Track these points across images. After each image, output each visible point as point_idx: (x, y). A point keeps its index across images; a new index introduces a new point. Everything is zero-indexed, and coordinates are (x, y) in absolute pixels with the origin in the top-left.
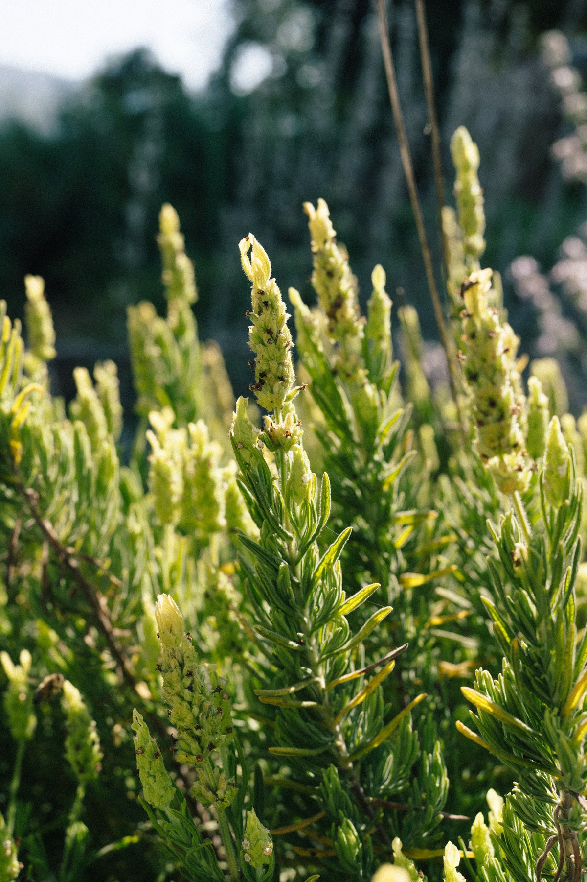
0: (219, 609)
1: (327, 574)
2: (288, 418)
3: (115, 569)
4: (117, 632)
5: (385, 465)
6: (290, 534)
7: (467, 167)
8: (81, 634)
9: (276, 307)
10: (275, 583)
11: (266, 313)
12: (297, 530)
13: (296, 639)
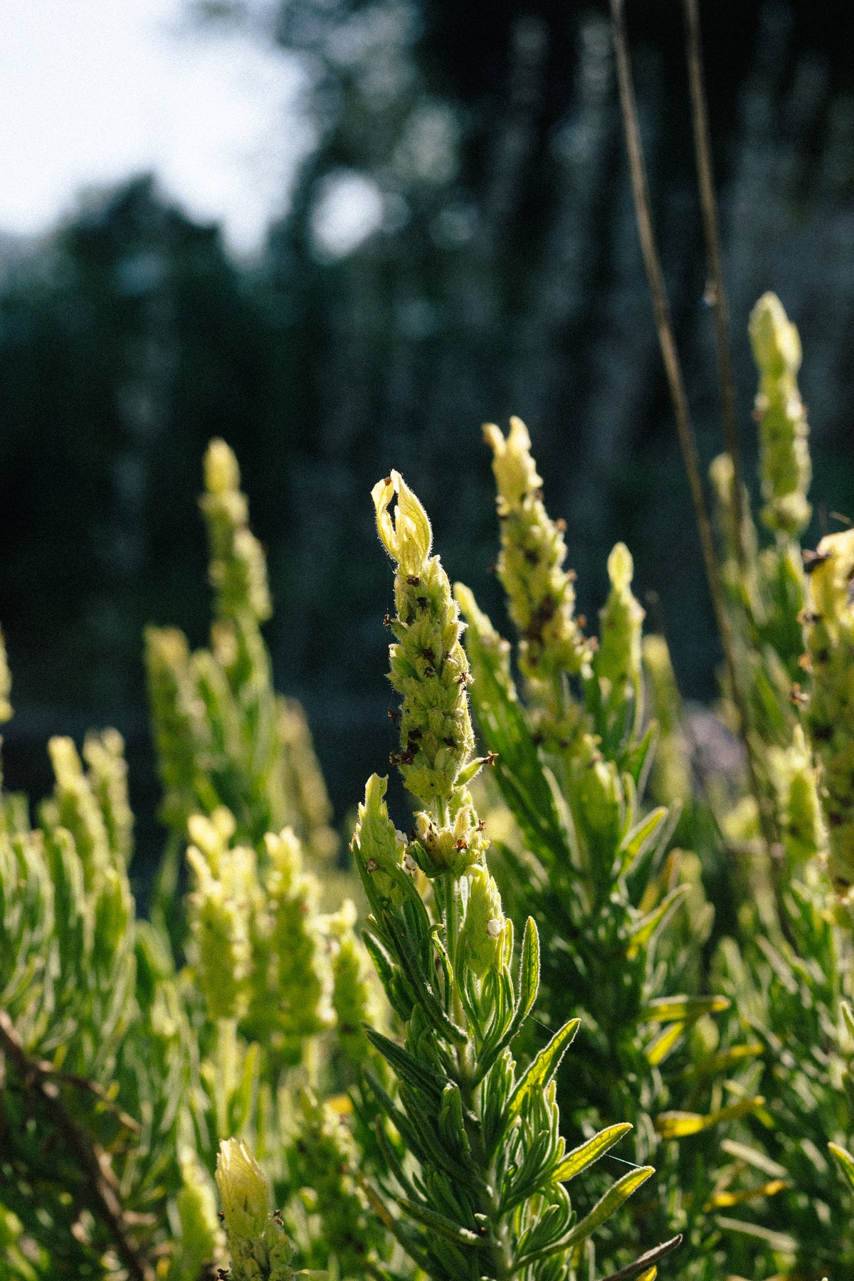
0: (324, 1173)
1: (532, 1105)
2: (461, 815)
3: (128, 1101)
4: (131, 1218)
5: (633, 913)
6: (462, 1031)
7: (779, 366)
8: (66, 1218)
9: (440, 609)
10: (434, 1121)
11: (423, 620)
12: (476, 1024)
13: (474, 1224)
